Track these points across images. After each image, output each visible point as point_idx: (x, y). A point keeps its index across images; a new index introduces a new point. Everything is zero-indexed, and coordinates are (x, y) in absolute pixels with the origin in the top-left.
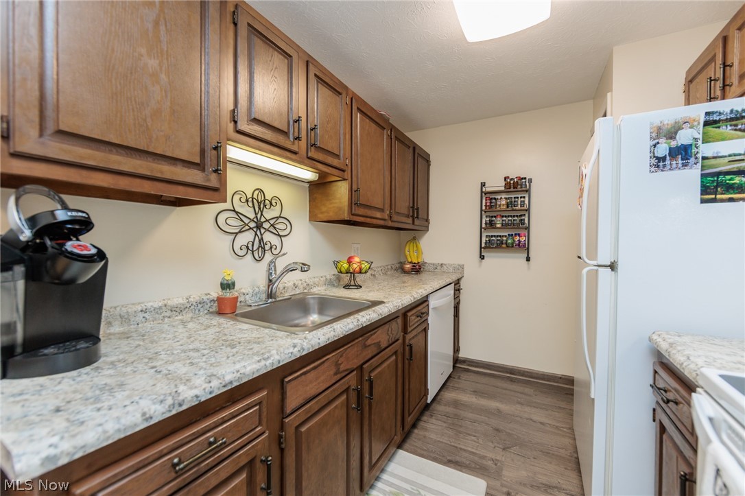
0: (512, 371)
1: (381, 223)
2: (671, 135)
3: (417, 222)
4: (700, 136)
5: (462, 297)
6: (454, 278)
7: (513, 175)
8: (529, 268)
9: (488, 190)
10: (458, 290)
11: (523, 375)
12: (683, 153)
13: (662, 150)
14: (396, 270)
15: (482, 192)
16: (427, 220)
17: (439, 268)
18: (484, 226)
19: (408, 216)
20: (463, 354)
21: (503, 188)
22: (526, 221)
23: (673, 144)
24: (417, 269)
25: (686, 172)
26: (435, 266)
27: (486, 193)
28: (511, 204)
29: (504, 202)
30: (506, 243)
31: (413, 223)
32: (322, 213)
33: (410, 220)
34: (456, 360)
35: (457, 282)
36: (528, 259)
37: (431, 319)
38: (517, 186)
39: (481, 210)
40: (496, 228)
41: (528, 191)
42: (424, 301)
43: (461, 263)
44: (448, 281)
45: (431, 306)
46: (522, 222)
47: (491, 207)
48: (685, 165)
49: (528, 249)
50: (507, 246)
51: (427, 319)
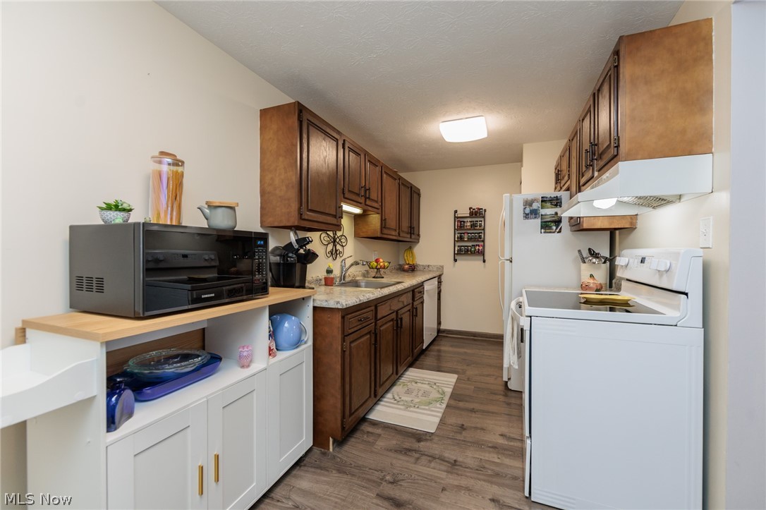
0: (474, 335)
1: (394, 238)
2: (531, 205)
3: (413, 237)
4: (540, 206)
5: (442, 288)
6: (438, 274)
7: (475, 207)
8: (485, 266)
9: (459, 215)
10: (440, 282)
11: (482, 337)
12: (534, 213)
13: (528, 211)
14: (397, 270)
15: (455, 217)
16: (419, 235)
17: (426, 268)
18: (456, 239)
19: (408, 233)
20: (443, 327)
21: (468, 215)
22: (483, 237)
23: (531, 208)
24: (413, 269)
25: (536, 220)
26: (424, 267)
27: (458, 218)
28: (474, 226)
29: (469, 224)
30: (471, 251)
31: (411, 238)
32: (363, 232)
33: (409, 236)
34: (439, 331)
35: (440, 277)
36: (484, 261)
37: (426, 297)
38: (477, 213)
39: (455, 229)
40: (464, 241)
41: (484, 217)
42: (421, 285)
43: (442, 264)
44: (434, 275)
45: (425, 289)
46: (480, 237)
47: (461, 227)
48: (535, 217)
49: (484, 255)
50: (471, 253)
51: (423, 297)
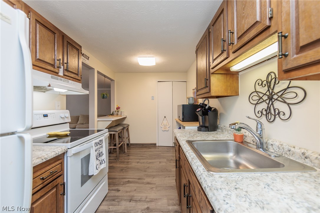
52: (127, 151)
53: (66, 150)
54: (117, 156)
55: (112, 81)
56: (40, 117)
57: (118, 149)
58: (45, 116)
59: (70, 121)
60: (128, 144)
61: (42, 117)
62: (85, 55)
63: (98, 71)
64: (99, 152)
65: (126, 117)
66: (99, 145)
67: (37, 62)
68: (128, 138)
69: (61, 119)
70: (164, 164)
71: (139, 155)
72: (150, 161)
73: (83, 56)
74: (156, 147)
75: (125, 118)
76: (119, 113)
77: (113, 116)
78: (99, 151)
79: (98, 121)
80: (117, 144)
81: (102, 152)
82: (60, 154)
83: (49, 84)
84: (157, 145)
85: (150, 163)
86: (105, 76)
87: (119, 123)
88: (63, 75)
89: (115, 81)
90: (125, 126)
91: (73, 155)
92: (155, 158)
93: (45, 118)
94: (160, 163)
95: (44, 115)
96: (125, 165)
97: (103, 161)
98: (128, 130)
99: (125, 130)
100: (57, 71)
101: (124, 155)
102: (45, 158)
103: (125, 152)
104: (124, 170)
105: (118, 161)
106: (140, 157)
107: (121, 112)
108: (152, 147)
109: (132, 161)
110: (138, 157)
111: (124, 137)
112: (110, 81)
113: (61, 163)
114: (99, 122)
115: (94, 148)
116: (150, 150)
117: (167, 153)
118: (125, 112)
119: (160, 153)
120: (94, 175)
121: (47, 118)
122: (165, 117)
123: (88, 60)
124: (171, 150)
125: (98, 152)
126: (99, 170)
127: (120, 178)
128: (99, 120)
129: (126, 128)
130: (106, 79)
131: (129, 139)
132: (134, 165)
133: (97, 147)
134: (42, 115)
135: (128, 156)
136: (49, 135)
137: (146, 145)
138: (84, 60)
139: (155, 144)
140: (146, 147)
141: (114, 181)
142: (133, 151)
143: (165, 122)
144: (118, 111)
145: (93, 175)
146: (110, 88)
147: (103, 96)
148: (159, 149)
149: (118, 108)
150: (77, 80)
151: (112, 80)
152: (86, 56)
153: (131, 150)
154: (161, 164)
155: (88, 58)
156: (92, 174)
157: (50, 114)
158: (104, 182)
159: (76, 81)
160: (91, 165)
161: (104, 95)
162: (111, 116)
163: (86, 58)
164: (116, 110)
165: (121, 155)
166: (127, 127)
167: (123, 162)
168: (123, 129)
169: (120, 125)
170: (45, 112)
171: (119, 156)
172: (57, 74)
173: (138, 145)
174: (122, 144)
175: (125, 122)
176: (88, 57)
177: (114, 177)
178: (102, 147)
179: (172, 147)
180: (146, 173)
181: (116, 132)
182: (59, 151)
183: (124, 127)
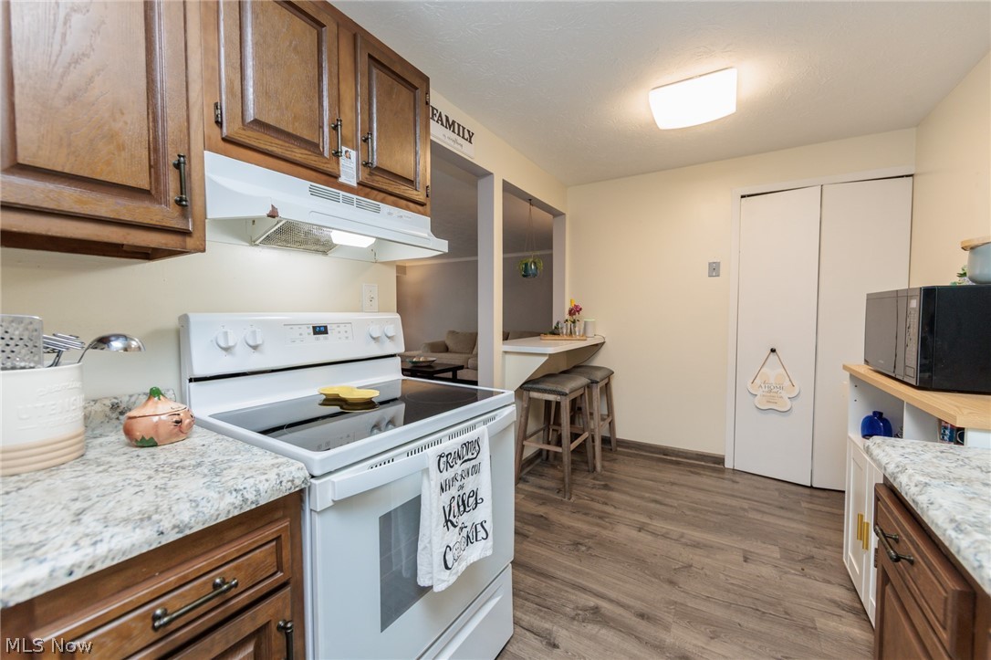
52: (603, 467)
53: (298, 482)
54: (563, 480)
55: (558, 219)
56: (301, 334)
57: (567, 459)
58: (320, 330)
59: (401, 349)
60: (606, 441)
61: (309, 334)
62: (459, 125)
63: (504, 182)
64: (461, 493)
65: (604, 343)
66: (459, 462)
67: (249, 133)
68: (609, 420)
69: (373, 342)
70: (766, 571)
71: (647, 495)
72: (697, 535)
73: (453, 131)
74: (723, 470)
75: (597, 347)
76: (579, 328)
77: (556, 337)
78: (462, 487)
79: (506, 352)
80: (566, 440)
81: (474, 493)
82: (262, 502)
83: (271, 209)
84: (728, 464)
85: (696, 545)
86: (531, 200)
87: (578, 362)
88: (358, 184)
89: (568, 217)
90: (598, 376)
91: (331, 504)
92: (718, 528)
93: (318, 339)
94: (746, 560)
95: (314, 328)
96: (589, 523)
97: (479, 527)
98: (607, 390)
99: (596, 391)
100: (329, 168)
101: (589, 481)
102: (174, 527)
103: (594, 468)
104: (584, 548)
105: (566, 499)
106: (652, 505)
107: (585, 322)
108: (703, 467)
109: (619, 512)
110: (644, 503)
111: (591, 414)
112: (551, 216)
113: (278, 538)
114: (507, 356)
115: (436, 478)
116: (694, 479)
117: (783, 517)
118: (599, 326)
119: (745, 505)
120: (436, 589)
121: (326, 338)
122: (773, 351)
123: (470, 142)
124: (804, 505)
125: (454, 492)
126: (460, 568)
127: (564, 582)
128: (508, 348)
129: (603, 383)
130: (534, 209)
131: (611, 424)
132: (624, 533)
133: (449, 474)
134: (308, 328)
135: (606, 487)
136: (324, 397)
137: (677, 456)
138: (456, 145)
139: (720, 460)
140: (678, 463)
141: (543, 585)
142: (626, 469)
143: (772, 372)
144: (574, 322)
145: (431, 587)
146: (551, 248)
147: (526, 270)
148: (736, 486)
149: (575, 311)
150: (411, 205)
151: (556, 214)
152: (464, 128)
153: (616, 467)
154: (751, 568)
155: (471, 137)
156: (430, 585)
157: (334, 326)
158: (498, 599)
159: (408, 208)
160: (426, 547)
161: (526, 265)
162: (550, 337)
163: (463, 137)
164: (567, 317)
165: (579, 478)
166: (606, 381)
167: (586, 511)
168: (589, 386)
169: (579, 370)
170: (320, 318)
171: (572, 483)
172: (332, 179)
173: (646, 451)
174: (585, 441)
175: (598, 361)
176: (469, 132)
177: (545, 567)
178: (476, 470)
179: (808, 491)
180: (676, 596)
181: (563, 397)
182: (263, 487)
183: (592, 378)
